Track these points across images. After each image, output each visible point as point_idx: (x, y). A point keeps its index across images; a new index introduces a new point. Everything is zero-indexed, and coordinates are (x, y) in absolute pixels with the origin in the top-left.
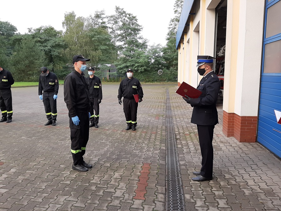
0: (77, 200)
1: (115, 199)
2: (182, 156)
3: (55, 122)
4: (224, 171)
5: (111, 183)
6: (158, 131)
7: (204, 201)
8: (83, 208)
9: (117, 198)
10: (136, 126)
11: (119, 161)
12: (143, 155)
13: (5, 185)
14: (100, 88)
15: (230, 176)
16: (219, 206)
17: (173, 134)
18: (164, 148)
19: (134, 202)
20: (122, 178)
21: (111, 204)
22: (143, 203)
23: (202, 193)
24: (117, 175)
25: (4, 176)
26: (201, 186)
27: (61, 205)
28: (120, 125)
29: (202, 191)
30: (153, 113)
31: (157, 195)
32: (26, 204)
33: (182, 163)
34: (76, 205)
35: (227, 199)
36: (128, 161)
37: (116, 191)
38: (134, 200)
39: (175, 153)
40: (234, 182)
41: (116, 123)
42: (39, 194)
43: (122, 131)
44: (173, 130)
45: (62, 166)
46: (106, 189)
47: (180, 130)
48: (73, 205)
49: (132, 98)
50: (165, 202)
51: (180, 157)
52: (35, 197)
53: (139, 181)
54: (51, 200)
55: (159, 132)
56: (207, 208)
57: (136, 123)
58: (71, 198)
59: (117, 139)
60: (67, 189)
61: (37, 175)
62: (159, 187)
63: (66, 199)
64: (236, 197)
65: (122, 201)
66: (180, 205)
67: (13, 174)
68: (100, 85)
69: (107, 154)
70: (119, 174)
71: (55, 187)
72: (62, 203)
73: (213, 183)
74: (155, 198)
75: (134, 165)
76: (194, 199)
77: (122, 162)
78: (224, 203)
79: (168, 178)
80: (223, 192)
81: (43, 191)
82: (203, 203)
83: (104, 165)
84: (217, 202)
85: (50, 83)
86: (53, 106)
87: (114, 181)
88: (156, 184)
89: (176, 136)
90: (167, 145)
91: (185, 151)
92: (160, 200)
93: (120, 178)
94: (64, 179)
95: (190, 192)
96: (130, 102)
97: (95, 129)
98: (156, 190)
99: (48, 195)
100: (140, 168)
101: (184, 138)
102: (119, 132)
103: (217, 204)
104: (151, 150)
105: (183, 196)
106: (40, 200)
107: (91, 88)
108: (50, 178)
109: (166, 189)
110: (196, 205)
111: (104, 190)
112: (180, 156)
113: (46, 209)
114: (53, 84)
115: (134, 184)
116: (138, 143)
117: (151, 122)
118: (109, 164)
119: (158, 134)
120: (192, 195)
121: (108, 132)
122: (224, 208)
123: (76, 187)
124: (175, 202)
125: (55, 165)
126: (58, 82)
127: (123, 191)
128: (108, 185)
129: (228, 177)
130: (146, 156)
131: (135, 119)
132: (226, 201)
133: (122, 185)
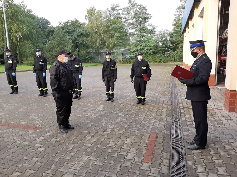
0: (96, 160)
1: (127, 161)
2: (186, 127)
3: (80, 96)
4: (225, 142)
5: (124, 148)
6: (164, 105)
7: (205, 167)
8: (101, 167)
9: (129, 160)
10: (145, 101)
11: (130, 130)
12: (151, 126)
13: (42, 145)
14: (116, 69)
15: (230, 147)
16: (218, 173)
17: (178, 108)
18: (170, 121)
19: (142, 164)
20: (132, 144)
21: (123, 165)
22: (150, 165)
23: (203, 161)
24: (128, 141)
25: (42, 138)
26: (202, 155)
27: (84, 163)
28: (131, 99)
29: (203, 159)
30: (160, 90)
31: (162, 160)
32: (57, 160)
33: (185, 134)
34: (95, 163)
35: (227, 168)
36: (137, 130)
37: (128, 155)
38: (142, 163)
39: (180, 125)
40: (233, 153)
41: (128, 98)
42: (67, 153)
43: (133, 105)
44: (178, 105)
45: (85, 132)
46: (120, 152)
47: (185, 105)
48: (93, 163)
49: (142, 77)
50: (169, 167)
51: (184, 129)
52: (65, 155)
53: (147, 147)
54: (77, 159)
55: (165, 107)
56: (207, 174)
57: (145, 99)
58: (91, 158)
59: (129, 111)
60: (89, 150)
61: (66, 138)
62: (164, 154)
63: (88, 158)
64: (236, 166)
65: (133, 163)
66: (182, 170)
67: (48, 136)
68: (116, 67)
69: (121, 123)
70: (130, 141)
71: (80, 148)
72: (85, 161)
73: (214, 152)
74: (161, 162)
75: (143, 134)
76: (196, 165)
77: (133, 131)
78: (224, 171)
79: (173, 146)
80: (222, 161)
81: (71, 151)
82: (204, 169)
83: (118, 132)
84: (216, 169)
85: (76, 66)
86: (79, 84)
87: (126, 146)
88: (162, 151)
89: (180, 110)
90: (172, 118)
91: (188, 123)
92: (165, 164)
93: (131, 143)
94: (86, 142)
95: (192, 159)
96: (139, 80)
97: (111, 103)
98: (162, 155)
99: (74, 154)
100: (148, 136)
101: (188, 112)
102: (130, 105)
103: (216, 171)
104: (157, 122)
105: (185, 162)
106: (68, 158)
107: (108, 69)
108: (76, 141)
109: (170, 155)
110: (197, 171)
111: (118, 153)
112: (184, 127)
113: (72, 165)
114: (78, 66)
115: (143, 150)
116: (146, 115)
117: (158, 97)
118: (122, 132)
119: (164, 108)
120: (194, 162)
121: (121, 106)
122: (223, 175)
123: (95, 149)
124: (178, 167)
125: (80, 131)
126: (82, 65)
127: (133, 155)
128: (121, 149)
129: (228, 148)
130: (153, 126)
131: (144, 95)
132: (226, 169)
133: (133, 149)
